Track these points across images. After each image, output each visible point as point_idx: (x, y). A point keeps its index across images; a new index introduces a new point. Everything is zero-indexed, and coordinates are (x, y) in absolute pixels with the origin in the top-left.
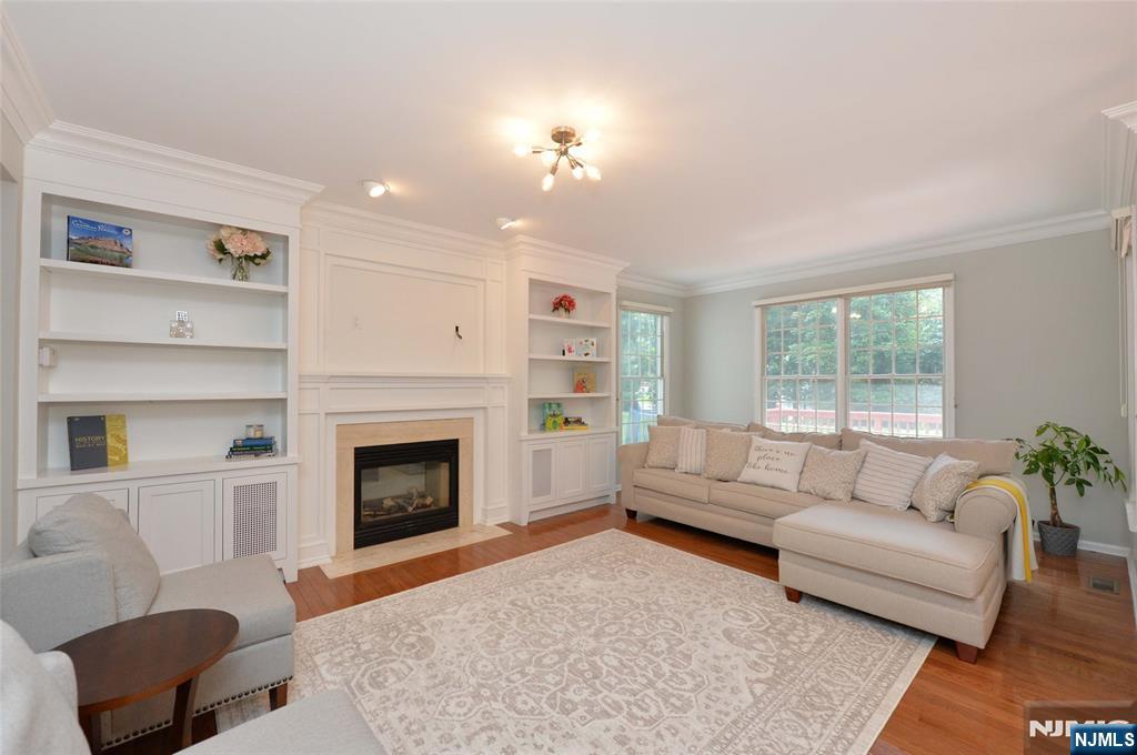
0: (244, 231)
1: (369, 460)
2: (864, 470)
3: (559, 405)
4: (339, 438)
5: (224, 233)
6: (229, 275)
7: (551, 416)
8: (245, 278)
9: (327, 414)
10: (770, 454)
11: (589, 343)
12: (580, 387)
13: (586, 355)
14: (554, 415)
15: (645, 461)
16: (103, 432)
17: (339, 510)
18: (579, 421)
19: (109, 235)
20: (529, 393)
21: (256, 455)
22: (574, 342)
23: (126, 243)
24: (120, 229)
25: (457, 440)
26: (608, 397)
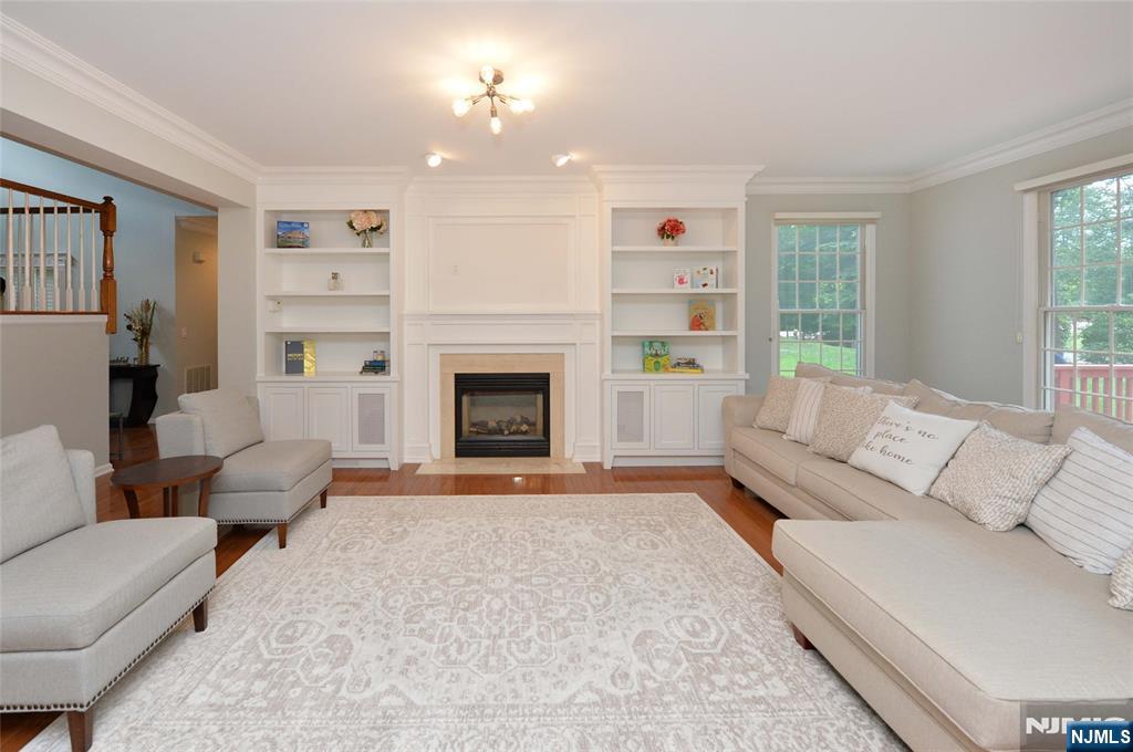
0: (365, 211)
1: (469, 386)
2: (1054, 483)
3: (663, 344)
4: (442, 365)
5: (353, 215)
6: (360, 244)
7: (651, 355)
8: (370, 245)
9: (429, 345)
10: (895, 432)
11: (708, 271)
12: (697, 323)
13: (705, 285)
14: (657, 355)
15: (755, 420)
16: (302, 352)
17: (443, 422)
18: (691, 364)
19: (295, 229)
20: (613, 330)
21: (376, 373)
22: (687, 271)
23: (307, 233)
24: (302, 224)
25: (548, 374)
26: (735, 337)
